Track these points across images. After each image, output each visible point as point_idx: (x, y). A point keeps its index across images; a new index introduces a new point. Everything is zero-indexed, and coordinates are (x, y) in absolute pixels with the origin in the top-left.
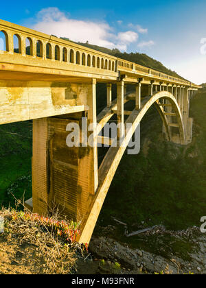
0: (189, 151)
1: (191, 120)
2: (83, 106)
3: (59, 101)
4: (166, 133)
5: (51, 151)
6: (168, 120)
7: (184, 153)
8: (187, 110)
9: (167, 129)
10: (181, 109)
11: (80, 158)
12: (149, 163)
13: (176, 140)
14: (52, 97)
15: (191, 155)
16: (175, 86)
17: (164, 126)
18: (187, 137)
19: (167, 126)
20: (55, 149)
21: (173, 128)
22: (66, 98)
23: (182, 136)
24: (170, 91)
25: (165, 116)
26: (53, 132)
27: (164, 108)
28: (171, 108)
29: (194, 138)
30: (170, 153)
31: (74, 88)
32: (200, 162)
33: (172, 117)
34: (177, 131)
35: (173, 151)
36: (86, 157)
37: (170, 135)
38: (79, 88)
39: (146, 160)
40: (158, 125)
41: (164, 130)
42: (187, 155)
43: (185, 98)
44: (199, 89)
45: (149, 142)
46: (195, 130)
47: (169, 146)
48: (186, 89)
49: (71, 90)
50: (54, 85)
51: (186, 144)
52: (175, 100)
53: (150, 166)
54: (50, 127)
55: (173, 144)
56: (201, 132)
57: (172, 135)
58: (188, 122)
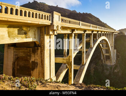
0: (115, 68)
1: (115, 51)
2: (31, 39)
3: (14, 35)
4: (103, 60)
5: (16, 69)
6: (104, 52)
7: (112, 70)
8: (113, 45)
9: (104, 57)
10: (110, 45)
11: (32, 70)
12: (94, 79)
13: (108, 63)
14: (8, 33)
15: (116, 71)
16: (108, 33)
17: (102, 55)
18: (113, 61)
19: (103, 55)
20: (18, 67)
21: (106, 56)
22: (18, 34)
23: (111, 60)
24: (105, 36)
25: (103, 50)
26: (17, 56)
27: (102, 45)
28: (105, 45)
29: (117, 61)
30: (105, 71)
31: (25, 29)
32: (120, 74)
33: (106, 50)
34: (108, 58)
35: (107, 69)
36: (36, 69)
37: (105, 60)
38: (29, 29)
39: (93, 77)
40: (99, 55)
41: (102, 58)
42: (114, 71)
43: (112, 39)
44: (118, 33)
45: (94, 66)
46: (118, 56)
47: (105, 67)
48: (112, 34)
49: (22, 30)
50: (9, 27)
51: (113, 64)
52: (108, 40)
53: (95, 80)
54: (15, 53)
55: (106, 65)
56: (120, 57)
57: (106, 60)
58: (114, 52)
